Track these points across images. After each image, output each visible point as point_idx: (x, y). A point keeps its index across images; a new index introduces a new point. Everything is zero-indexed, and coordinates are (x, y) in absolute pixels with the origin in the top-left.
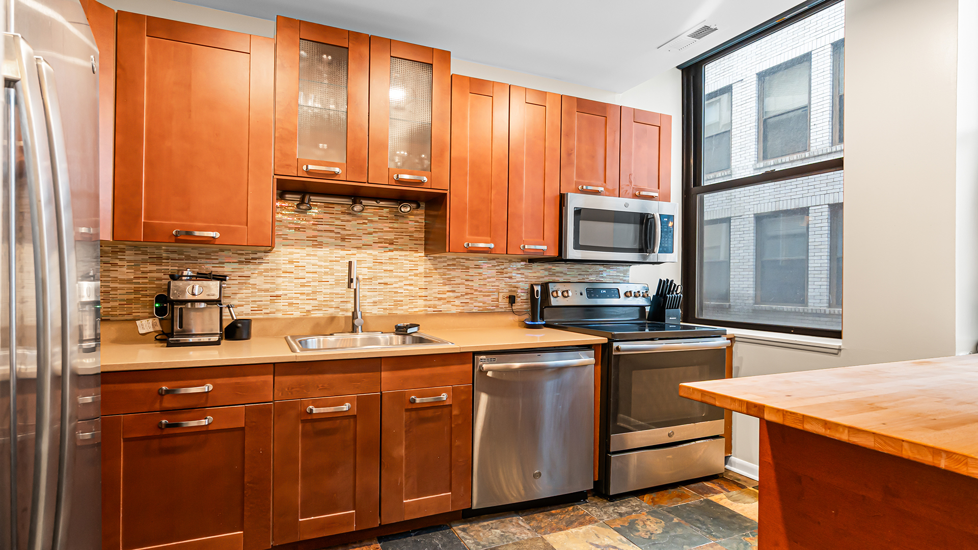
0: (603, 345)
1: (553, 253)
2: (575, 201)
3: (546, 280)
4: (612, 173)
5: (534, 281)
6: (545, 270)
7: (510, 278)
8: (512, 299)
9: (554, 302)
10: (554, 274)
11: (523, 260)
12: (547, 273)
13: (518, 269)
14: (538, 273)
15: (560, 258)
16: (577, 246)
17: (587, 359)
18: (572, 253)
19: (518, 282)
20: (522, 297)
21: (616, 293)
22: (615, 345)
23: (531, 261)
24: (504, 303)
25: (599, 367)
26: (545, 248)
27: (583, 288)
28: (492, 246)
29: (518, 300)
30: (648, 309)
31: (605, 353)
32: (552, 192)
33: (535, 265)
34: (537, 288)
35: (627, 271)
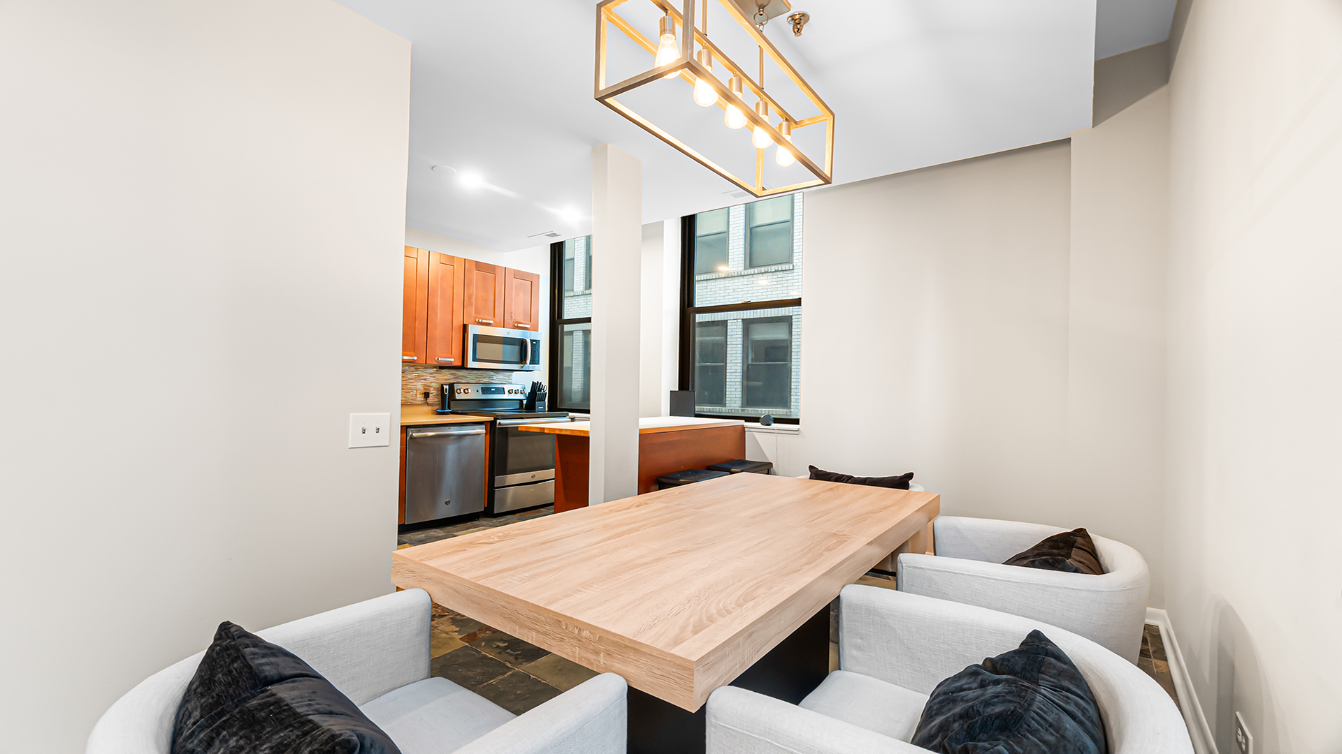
0: (491, 422)
1: (459, 363)
2: (473, 330)
3: (452, 381)
4: (499, 311)
5: (443, 382)
6: (451, 374)
7: (425, 379)
8: (427, 395)
9: (458, 397)
10: (457, 378)
11: (435, 367)
12: (452, 377)
13: (431, 374)
14: (446, 377)
15: (463, 367)
16: (475, 359)
17: (481, 430)
18: (471, 364)
19: (431, 383)
20: (433, 393)
21: (502, 391)
22: (498, 421)
23: (441, 368)
24: (420, 398)
25: (488, 436)
26: (453, 360)
27: (479, 387)
28: (415, 358)
29: (431, 395)
30: (525, 402)
31: (491, 426)
32: (458, 322)
33: (444, 371)
34: (446, 387)
35: (511, 375)
